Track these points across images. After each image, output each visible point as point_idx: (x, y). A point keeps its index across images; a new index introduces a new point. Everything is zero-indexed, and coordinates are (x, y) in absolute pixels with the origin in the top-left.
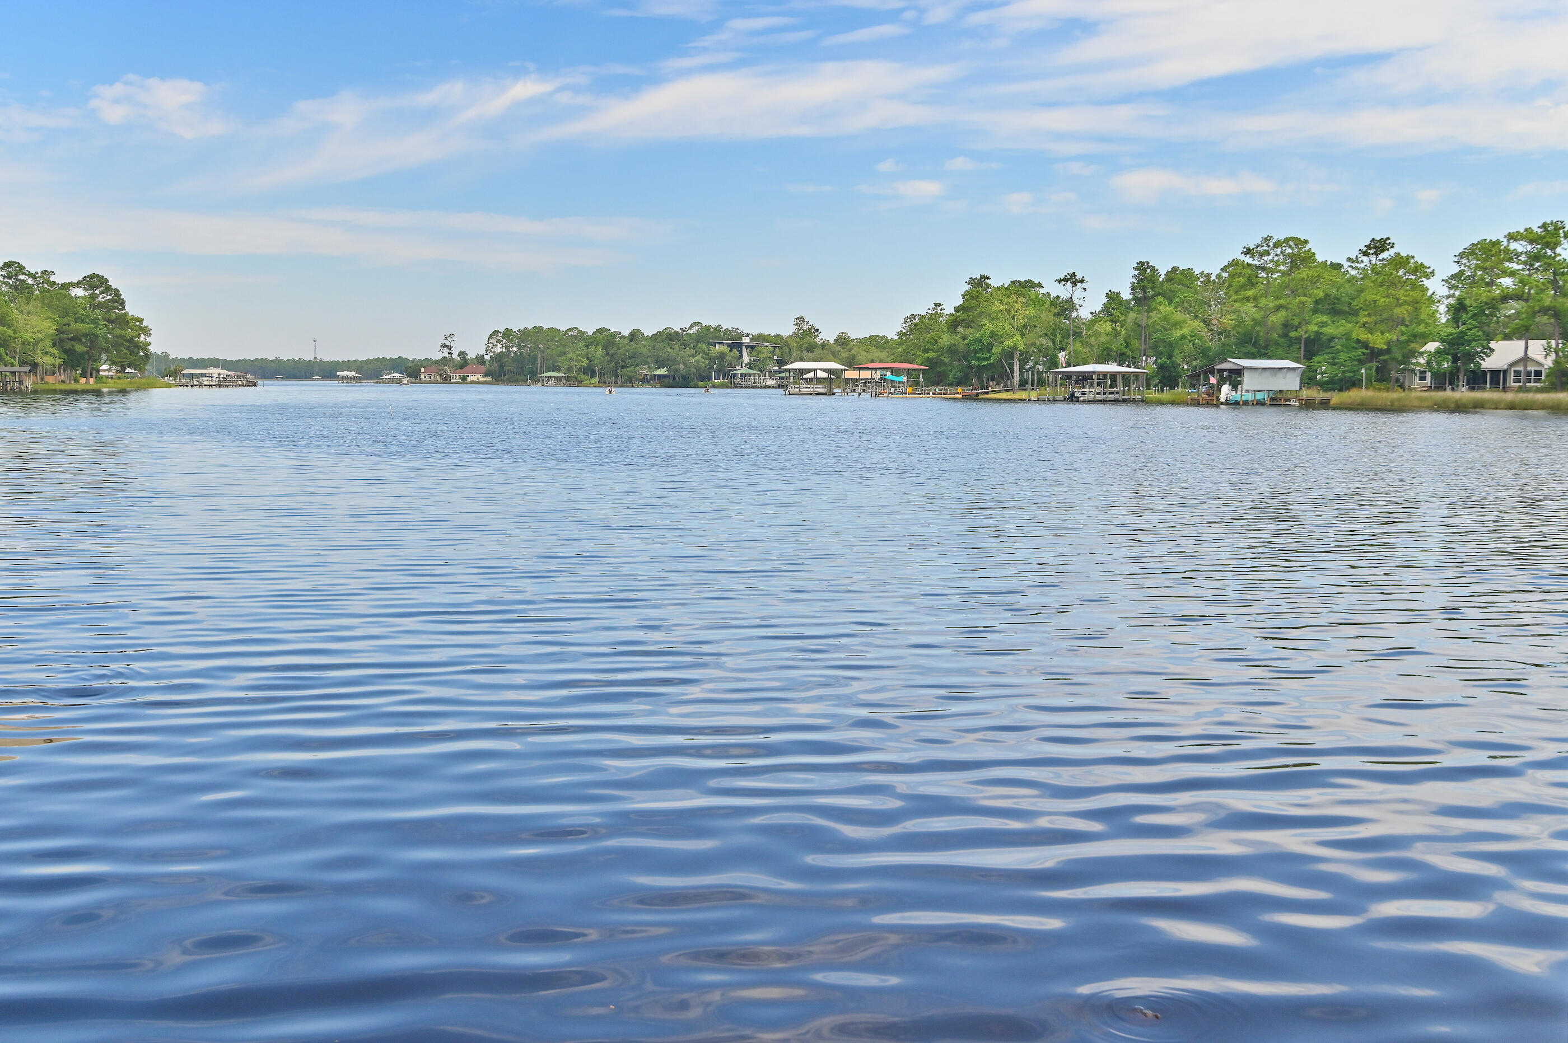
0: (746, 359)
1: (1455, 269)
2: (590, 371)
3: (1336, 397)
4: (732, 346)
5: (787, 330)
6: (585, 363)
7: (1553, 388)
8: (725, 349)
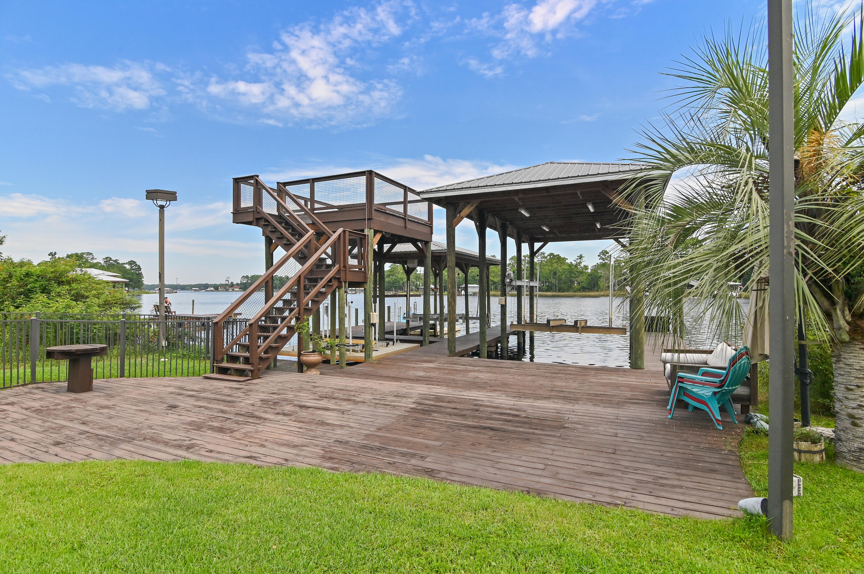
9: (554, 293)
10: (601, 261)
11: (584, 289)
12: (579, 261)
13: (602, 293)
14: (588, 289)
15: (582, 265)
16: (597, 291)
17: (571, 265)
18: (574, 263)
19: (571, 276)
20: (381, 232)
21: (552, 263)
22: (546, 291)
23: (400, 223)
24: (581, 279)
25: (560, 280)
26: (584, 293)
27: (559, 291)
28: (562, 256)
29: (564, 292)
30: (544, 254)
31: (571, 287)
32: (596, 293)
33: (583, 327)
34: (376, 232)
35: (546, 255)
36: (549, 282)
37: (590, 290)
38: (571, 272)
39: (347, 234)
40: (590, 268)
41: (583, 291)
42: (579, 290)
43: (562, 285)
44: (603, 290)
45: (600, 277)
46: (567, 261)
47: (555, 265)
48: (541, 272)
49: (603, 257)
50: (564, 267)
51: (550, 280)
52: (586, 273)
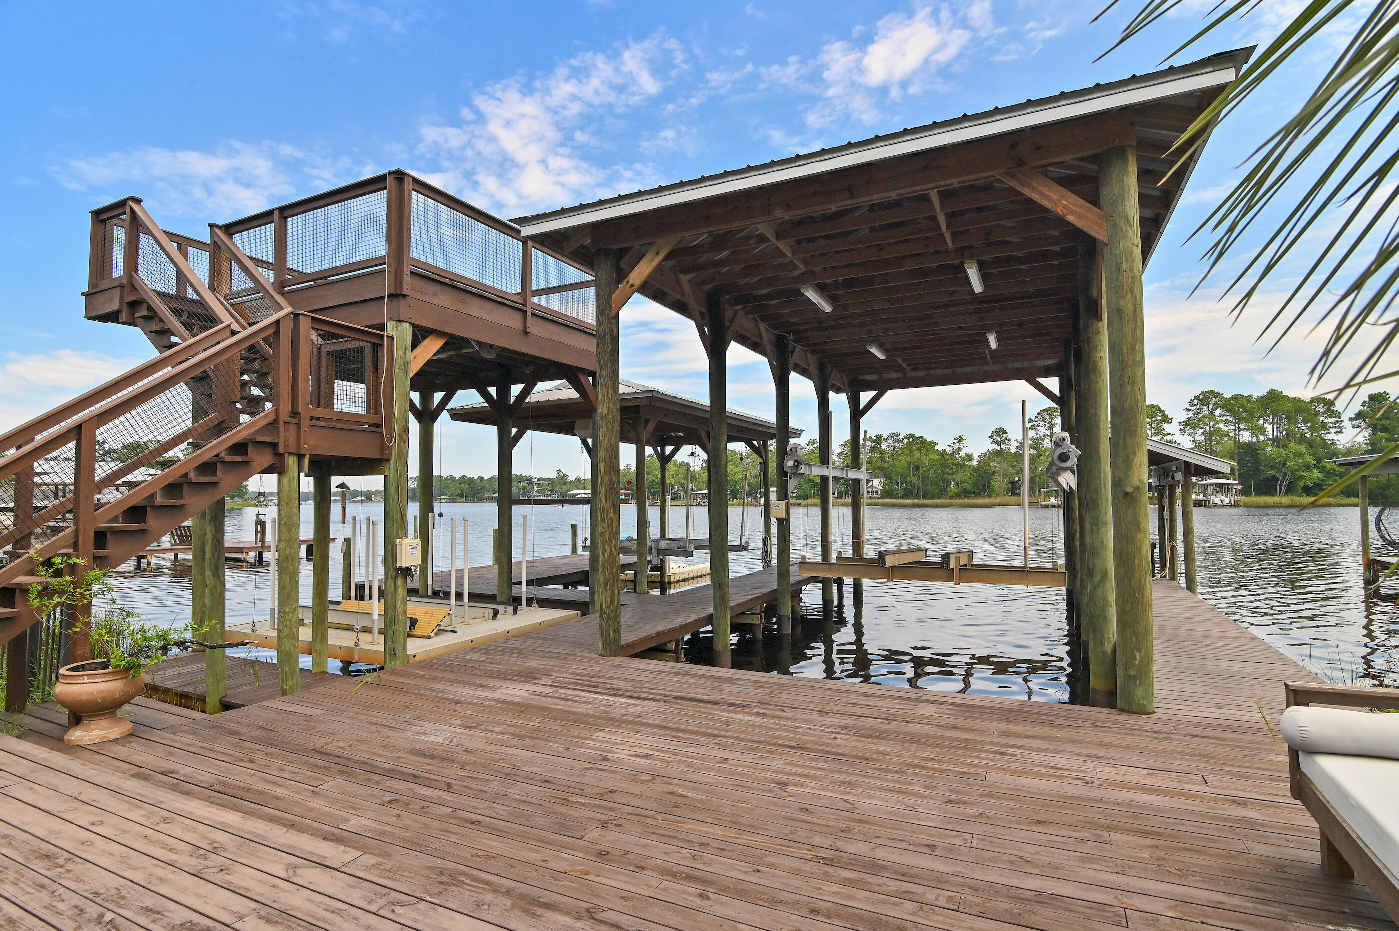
0: (535, 489)
1: (841, 450)
2: (461, 495)
3: (804, 502)
4: (529, 483)
5: (554, 475)
6: (459, 492)
7: (882, 497)
8: (526, 485)
9: (916, 501)
10: (995, 446)
11: (966, 493)
12: (956, 446)
13: (997, 500)
14: (974, 493)
15: (962, 453)
16: (989, 496)
17: (943, 453)
18: (949, 450)
19: (944, 473)
20: (439, 334)
21: (911, 451)
22: (903, 497)
23: (512, 320)
24: (960, 476)
25: (925, 478)
26: (966, 500)
27: (924, 497)
28: (928, 439)
29: (932, 498)
30: (897, 436)
31: (945, 490)
32: (987, 501)
33: (964, 568)
34: (420, 335)
35: (901, 437)
36: (907, 483)
37: (977, 495)
38: (944, 465)
39: (305, 323)
40: (976, 457)
41: (966, 497)
42: (958, 495)
43: (930, 487)
44: (998, 495)
45: (994, 473)
46: (937, 447)
47: (917, 454)
48: (894, 466)
49: (998, 438)
50: (931, 457)
51: (908, 479)
52: (969, 466)
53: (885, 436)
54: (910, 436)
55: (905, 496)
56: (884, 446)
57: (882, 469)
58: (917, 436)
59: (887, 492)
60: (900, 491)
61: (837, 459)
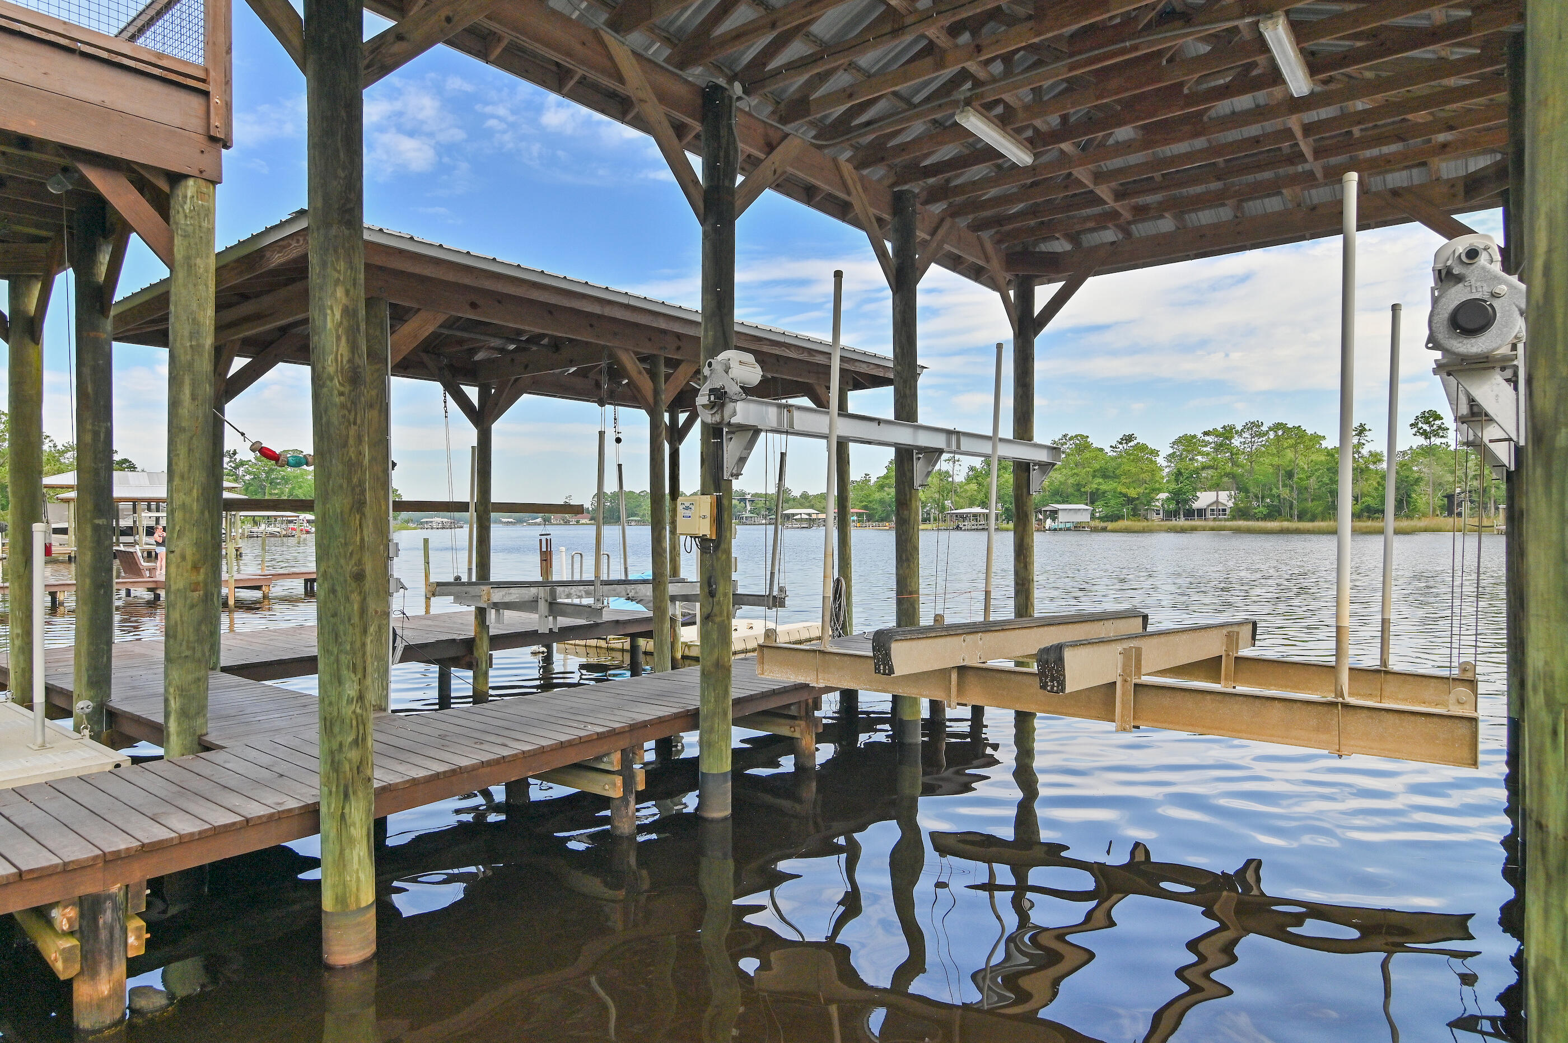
0: (749, 508)
1: (1171, 451)
3: (1110, 525)
4: (741, 501)
5: (772, 490)
7: (1233, 518)
8: (736, 502)
9: (1286, 524)
10: (1421, 441)
11: (1369, 512)
12: (1357, 442)
13: (1423, 523)
15: (1365, 451)
17: (1334, 452)
21: (1281, 448)
22: (1266, 518)
24: (1360, 487)
25: (1302, 490)
26: (1369, 523)
27: (1301, 518)
28: (1310, 432)
29: (1314, 520)
30: (1258, 426)
31: (1335, 508)
35: (1264, 428)
36: (1272, 497)
40: (1387, 458)
41: (1369, 517)
42: (1356, 516)
43: (1310, 504)
44: (1424, 515)
45: (1417, 481)
47: (1290, 454)
48: (1251, 471)
49: (1426, 427)
50: (1314, 457)
51: (1275, 491)
52: (1377, 472)
53: (1239, 428)
54: (1278, 426)
55: (1268, 517)
56: (1236, 442)
57: (1233, 476)
58: (1290, 426)
59: (1240, 510)
60: (1261, 509)
61: (1165, 464)
